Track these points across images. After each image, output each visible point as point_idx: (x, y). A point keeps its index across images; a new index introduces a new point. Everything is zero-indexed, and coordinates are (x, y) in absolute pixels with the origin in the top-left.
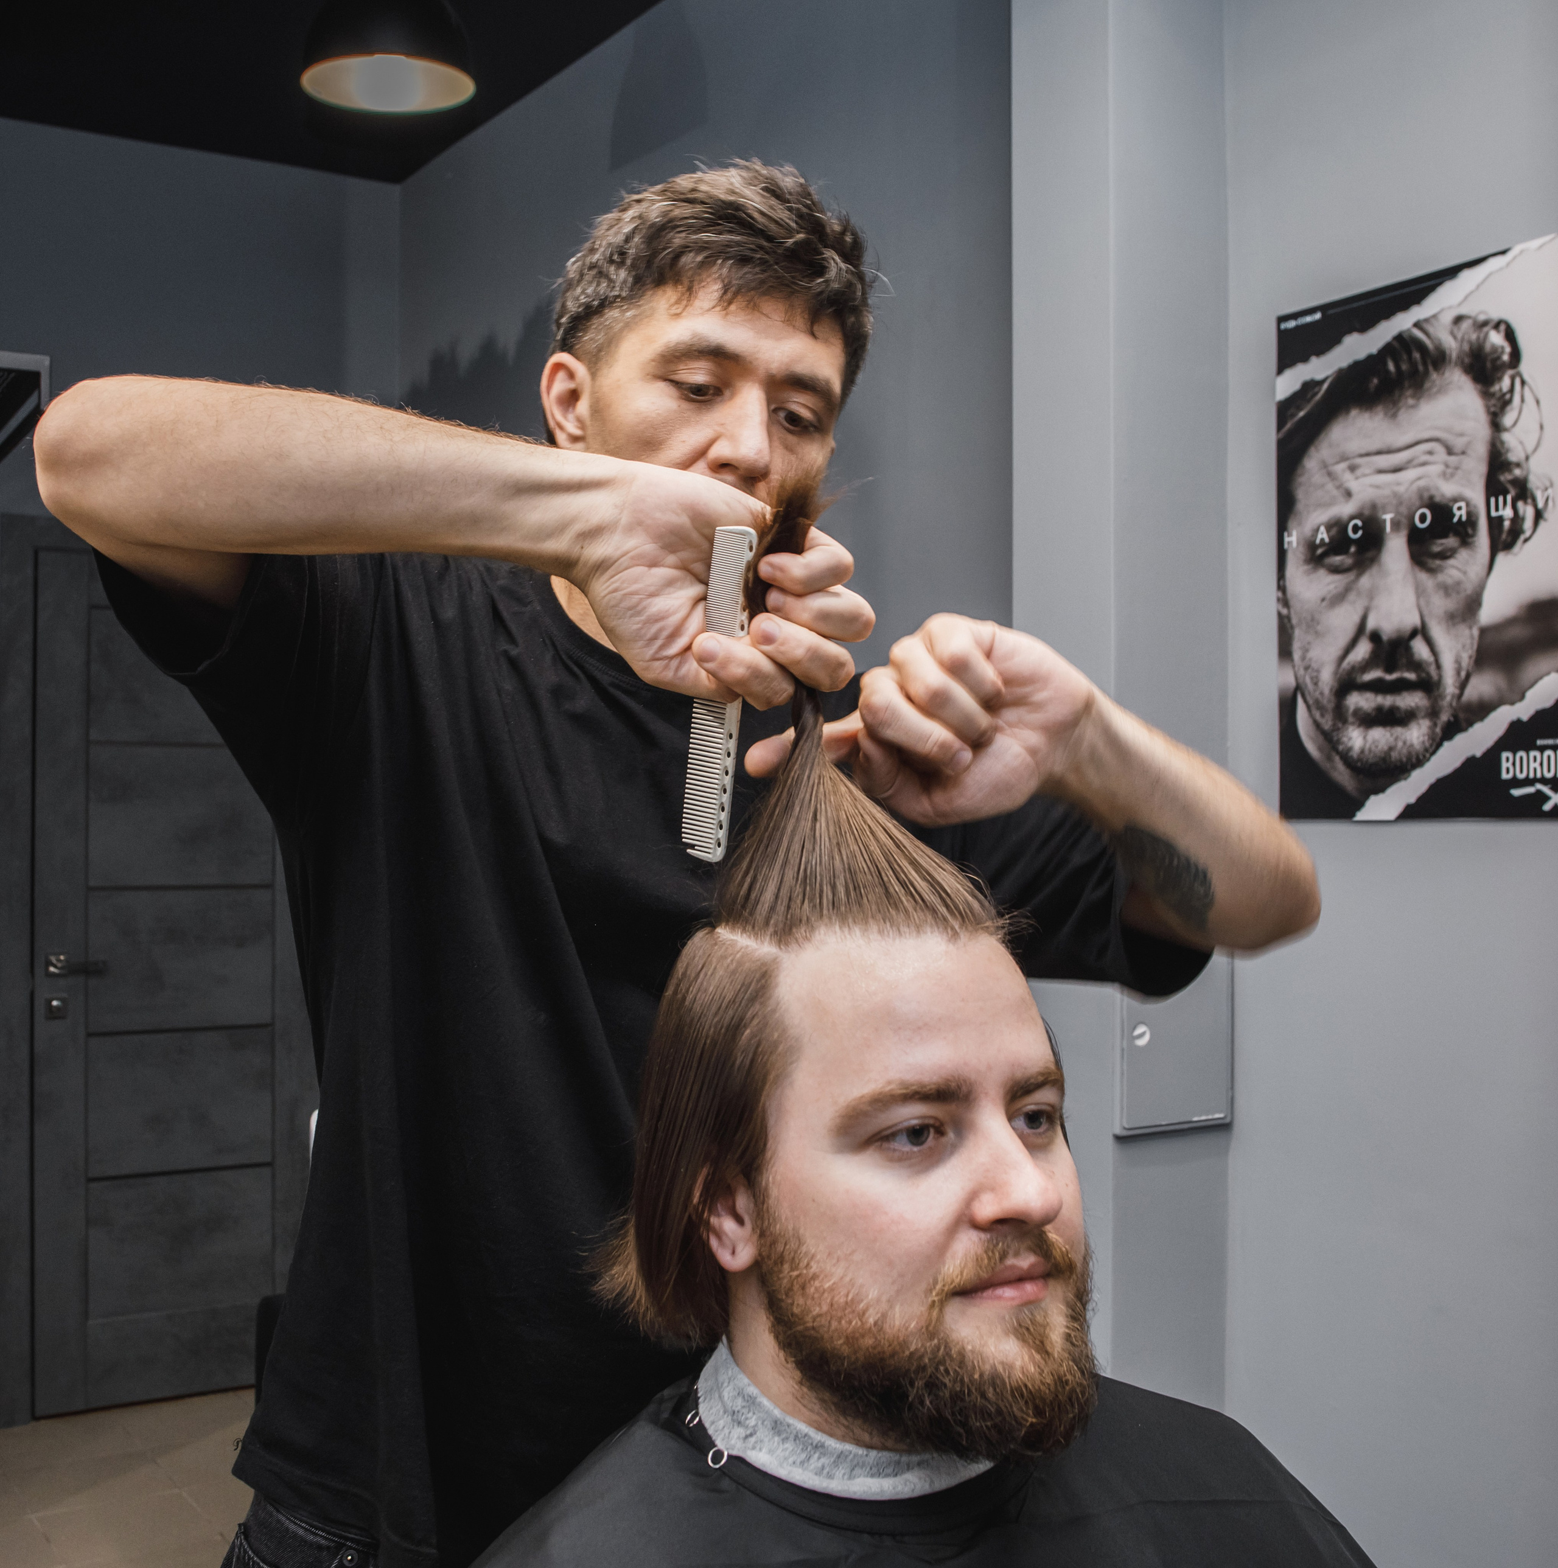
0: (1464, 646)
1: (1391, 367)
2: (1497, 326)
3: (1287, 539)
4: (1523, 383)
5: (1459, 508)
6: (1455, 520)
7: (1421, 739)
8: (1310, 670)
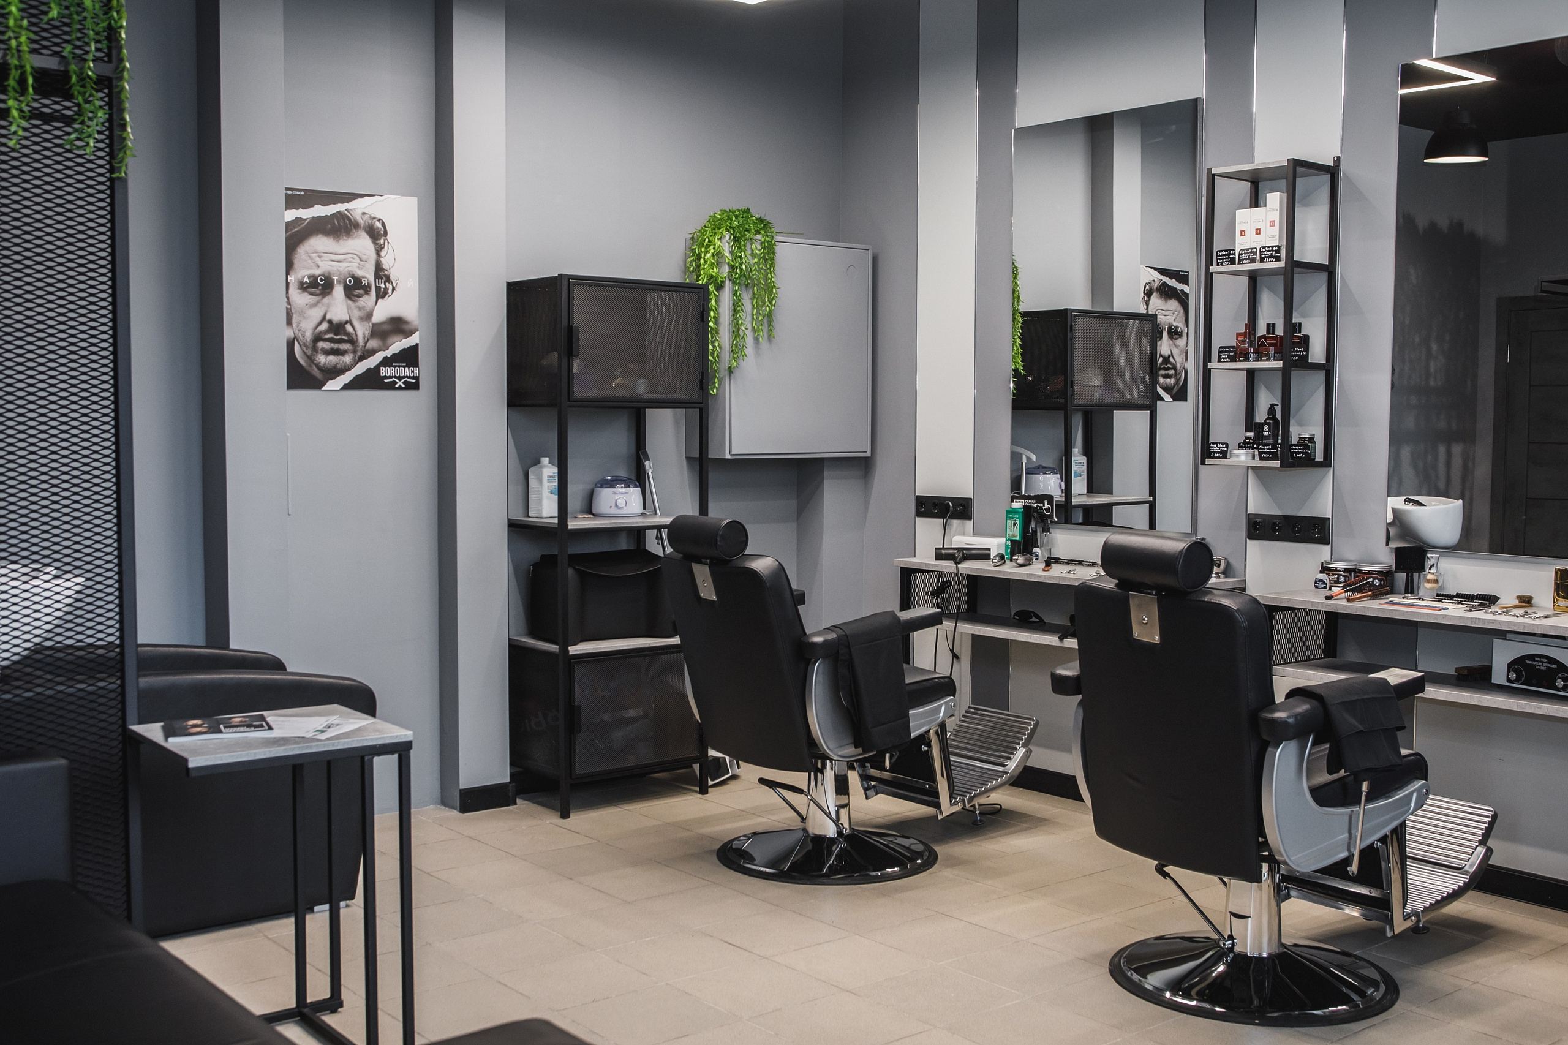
0: (366, 329)
1: (336, 223)
2: (379, 220)
4: (388, 243)
5: (364, 281)
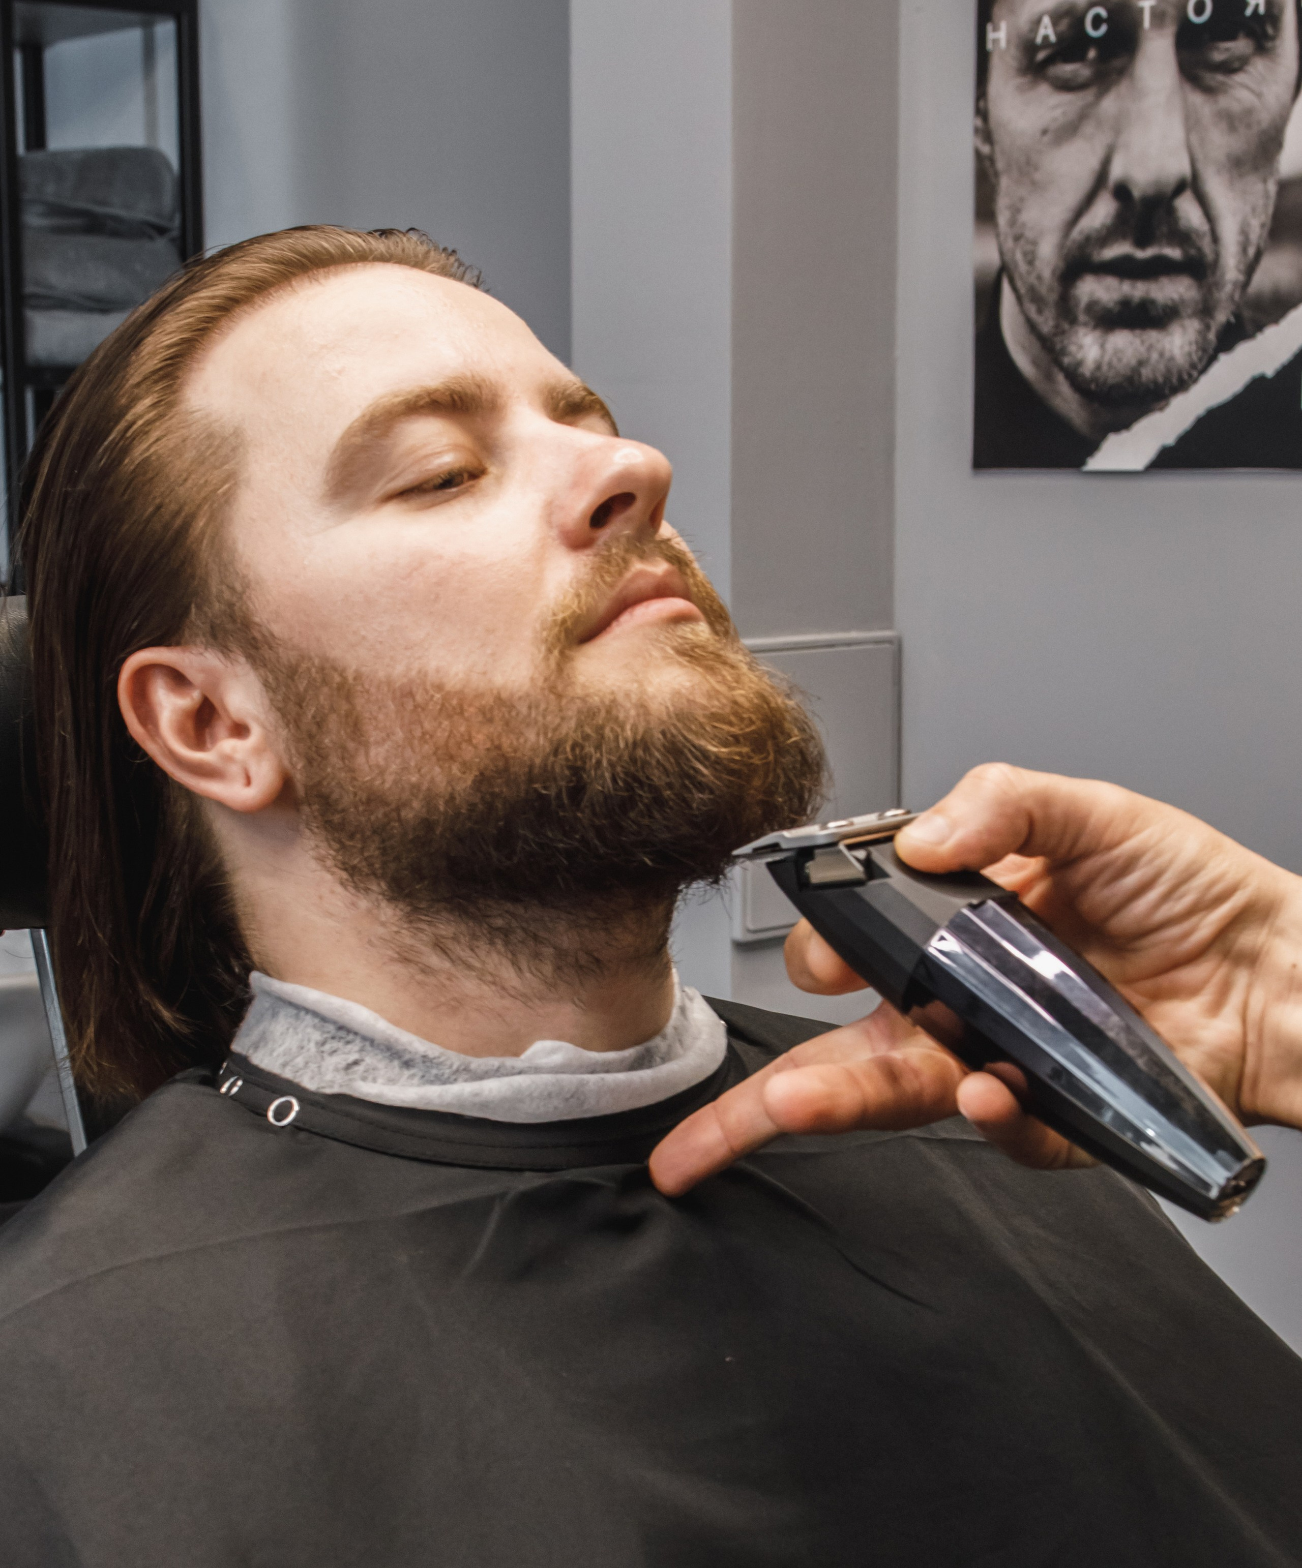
3: (991, 35)
6: (1249, 12)
7: (1187, 349)
8: (1022, 242)
